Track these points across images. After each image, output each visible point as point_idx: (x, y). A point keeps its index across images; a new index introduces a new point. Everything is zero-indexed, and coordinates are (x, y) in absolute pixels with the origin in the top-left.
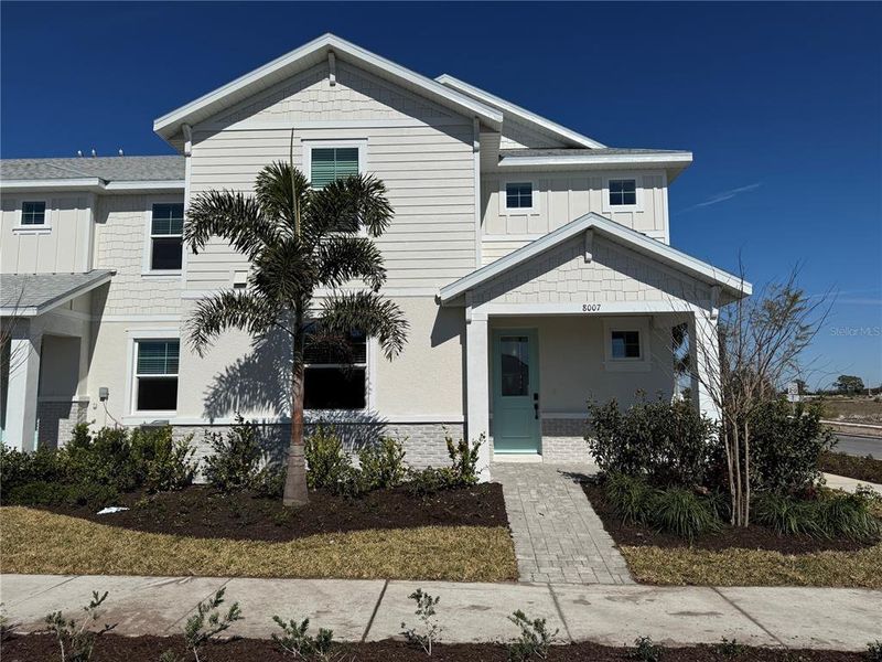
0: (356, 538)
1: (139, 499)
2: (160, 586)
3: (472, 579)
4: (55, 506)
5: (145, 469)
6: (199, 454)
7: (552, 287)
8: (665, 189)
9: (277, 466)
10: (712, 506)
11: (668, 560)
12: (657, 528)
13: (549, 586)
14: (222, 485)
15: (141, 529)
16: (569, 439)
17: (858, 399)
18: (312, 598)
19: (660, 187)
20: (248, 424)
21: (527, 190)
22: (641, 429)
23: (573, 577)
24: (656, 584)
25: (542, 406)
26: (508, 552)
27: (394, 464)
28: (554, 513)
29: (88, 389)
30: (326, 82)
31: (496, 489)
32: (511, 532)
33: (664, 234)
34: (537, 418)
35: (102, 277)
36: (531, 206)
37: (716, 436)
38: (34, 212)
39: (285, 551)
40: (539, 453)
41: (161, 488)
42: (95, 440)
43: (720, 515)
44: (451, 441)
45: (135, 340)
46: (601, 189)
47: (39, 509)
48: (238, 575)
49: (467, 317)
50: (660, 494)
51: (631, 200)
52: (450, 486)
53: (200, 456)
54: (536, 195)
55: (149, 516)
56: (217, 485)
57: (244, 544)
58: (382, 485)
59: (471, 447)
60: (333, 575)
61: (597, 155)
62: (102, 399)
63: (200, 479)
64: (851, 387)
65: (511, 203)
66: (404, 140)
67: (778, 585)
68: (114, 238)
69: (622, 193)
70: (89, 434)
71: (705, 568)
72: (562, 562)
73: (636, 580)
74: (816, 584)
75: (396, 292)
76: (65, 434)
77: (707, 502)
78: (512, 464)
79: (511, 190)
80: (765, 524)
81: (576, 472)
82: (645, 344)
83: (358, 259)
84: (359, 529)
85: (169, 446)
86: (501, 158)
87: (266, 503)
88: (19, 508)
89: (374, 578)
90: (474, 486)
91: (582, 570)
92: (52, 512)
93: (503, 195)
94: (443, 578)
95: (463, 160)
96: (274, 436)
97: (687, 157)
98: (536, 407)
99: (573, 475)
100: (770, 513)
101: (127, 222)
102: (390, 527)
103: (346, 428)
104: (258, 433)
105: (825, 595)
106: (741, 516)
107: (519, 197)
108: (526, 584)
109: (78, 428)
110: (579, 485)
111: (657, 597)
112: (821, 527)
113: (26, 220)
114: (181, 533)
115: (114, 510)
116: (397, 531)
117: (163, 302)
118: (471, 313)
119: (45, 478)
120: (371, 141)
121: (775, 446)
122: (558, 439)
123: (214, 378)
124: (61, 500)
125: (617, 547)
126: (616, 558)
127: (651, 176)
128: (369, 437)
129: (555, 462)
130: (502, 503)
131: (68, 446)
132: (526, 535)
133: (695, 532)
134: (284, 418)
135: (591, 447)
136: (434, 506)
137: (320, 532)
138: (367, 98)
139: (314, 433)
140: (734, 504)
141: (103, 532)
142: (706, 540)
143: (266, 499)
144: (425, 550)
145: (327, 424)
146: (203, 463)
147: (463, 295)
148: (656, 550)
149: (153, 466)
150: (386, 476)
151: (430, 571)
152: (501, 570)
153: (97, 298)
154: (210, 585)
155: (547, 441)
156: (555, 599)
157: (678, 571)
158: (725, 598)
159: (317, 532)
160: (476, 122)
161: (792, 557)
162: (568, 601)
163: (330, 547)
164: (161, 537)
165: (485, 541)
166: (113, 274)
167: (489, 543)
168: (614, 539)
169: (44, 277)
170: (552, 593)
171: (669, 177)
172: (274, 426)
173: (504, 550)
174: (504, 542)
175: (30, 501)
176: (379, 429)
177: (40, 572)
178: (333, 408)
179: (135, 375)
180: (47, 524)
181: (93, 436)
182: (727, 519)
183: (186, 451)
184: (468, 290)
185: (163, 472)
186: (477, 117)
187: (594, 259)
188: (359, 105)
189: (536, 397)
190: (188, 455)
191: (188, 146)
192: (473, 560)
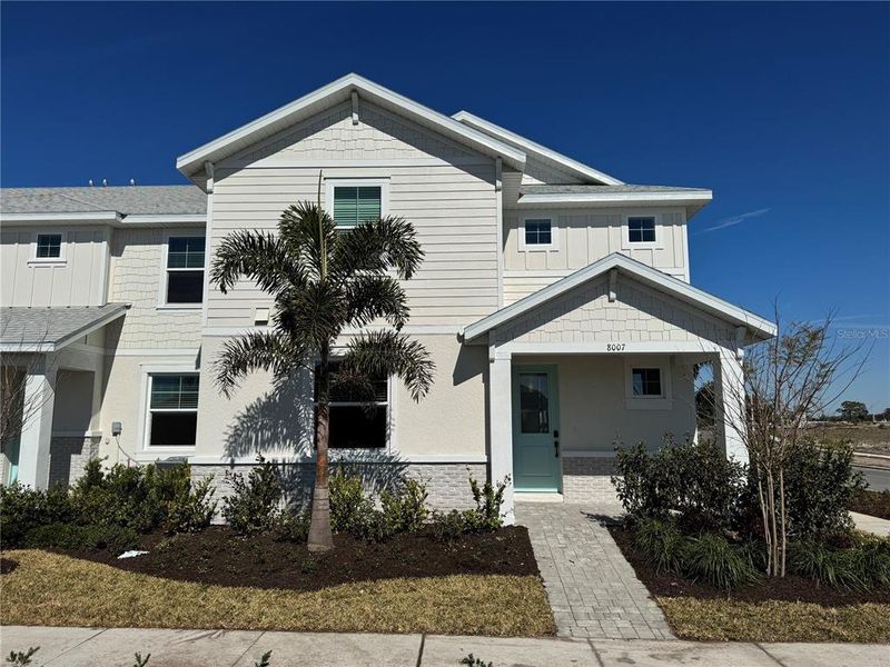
0: (387, 587)
1: (158, 542)
2: (192, 641)
3: (511, 634)
4: (75, 550)
5: (164, 510)
6: (218, 495)
7: (576, 326)
8: (685, 227)
9: (297, 506)
10: (747, 554)
11: (707, 613)
12: (691, 578)
13: (590, 643)
14: (242, 527)
15: (165, 576)
16: (591, 478)
17: (862, 425)
18: (349, 654)
19: (679, 224)
20: (269, 464)
21: (547, 226)
22: (671, 473)
23: (611, 631)
24: (698, 639)
25: (562, 443)
26: (542, 602)
27: (416, 506)
28: (583, 560)
29: (101, 424)
30: (349, 121)
31: (521, 532)
32: (543, 581)
33: (683, 271)
34: (557, 455)
35: (117, 311)
36: (550, 242)
37: (744, 479)
38: (49, 244)
39: (314, 601)
40: (560, 492)
41: (181, 530)
42: (108, 477)
43: (755, 565)
44: (475, 483)
45: (149, 374)
46: (620, 226)
47: (58, 553)
48: (270, 628)
49: (491, 356)
50: (693, 542)
51: (650, 237)
52: (475, 530)
53: (219, 497)
54: (555, 231)
55: (171, 561)
56: (237, 527)
57: (272, 594)
58: (405, 528)
59: (496, 490)
60: (367, 629)
61: (615, 192)
62: (115, 434)
63: (219, 520)
64: (855, 413)
65: (530, 239)
66: (427, 179)
67: (822, 641)
68: (130, 271)
69: (642, 230)
70: (102, 470)
71: (746, 621)
72: (600, 614)
73: (677, 636)
74: (861, 640)
75: (419, 330)
76: (77, 470)
77: (741, 549)
78: (533, 504)
79: (530, 227)
80: (802, 573)
81: (600, 514)
82: (666, 382)
83: (382, 298)
84: (389, 577)
85: (188, 486)
86: (521, 195)
87: (290, 547)
88: (37, 552)
89: (409, 632)
90: (499, 530)
91: (621, 624)
92: (72, 556)
93: (522, 231)
94: (481, 633)
95: (485, 198)
96: (293, 476)
97: (707, 195)
98: (556, 444)
99: (598, 518)
100: (806, 563)
101: (143, 256)
102: (419, 575)
103: (367, 468)
104: (278, 473)
105: (873, 653)
106: (777, 565)
107: (538, 232)
108: (565, 639)
109: (91, 464)
110: (605, 529)
111: (702, 655)
112: (859, 577)
113: (42, 253)
114: (207, 580)
115: (134, 553)
116: (427, 580)
117: (177, 336)
118: (494, 352)
119: (61, 519)
120: (393, 180)
121: (806, 490)
122: (580, 478)
123: (235, 417)
124: (79, 543)
125: (652, 598)
126: (652, 610)
127: (671, 213)
128: (390, 478)
129: (576, 502)
130: (530, 549)
131: (80, 483)
132: (558, 584)
133: (732, 582)
134: (304, 457)
135: (618, 490)
136: (461, 551)
137: (349, 581)
138: (389, 137)
139: (334, 474)
140: (770, 553)
141: (126, 579)
142: (744, 592)
143: (288, 543)
144: (460, 602)
145: (347, 463)
146: (221, 503)
147: (487, 333)
148: (693, 601)
149: (172, 506)
150: (408, 519)
151: (467, 625)
152: (538, 624)
153: (111, 332)
154: (244, 640)
155: (568, 480)
156: (598, 656)
157: (719, 625)
158: (771, 656)
159: (345, 580)
160: (499, 162)
161: (833, 611)
162: (611, 659)
163: (359, 598)
164: (187, 585)
165: (518, 592)
166: (128, 307)
167: (523, 594)
168: (649, 589)
169: (58, 310)
170: (594, 650)
171: (689, 214)
172: (295, 465)
173: (538, 601)
174: (538, 593)
175: (48, 544)
176: (401, 469)
177: (67, 624)
178: (354, 447)
179: (149, 410)
180: (69, 570)
181: (106, 473)
182: (762, 569)
183: (206, 492)
184: (492, 329)
185: (183, 514)
186: (500, 157)
187: (619, 298)
188: (381, 145)
189: (556, 434)
190: (207, 496)
191: (210, 182)
192: (508, 612)
